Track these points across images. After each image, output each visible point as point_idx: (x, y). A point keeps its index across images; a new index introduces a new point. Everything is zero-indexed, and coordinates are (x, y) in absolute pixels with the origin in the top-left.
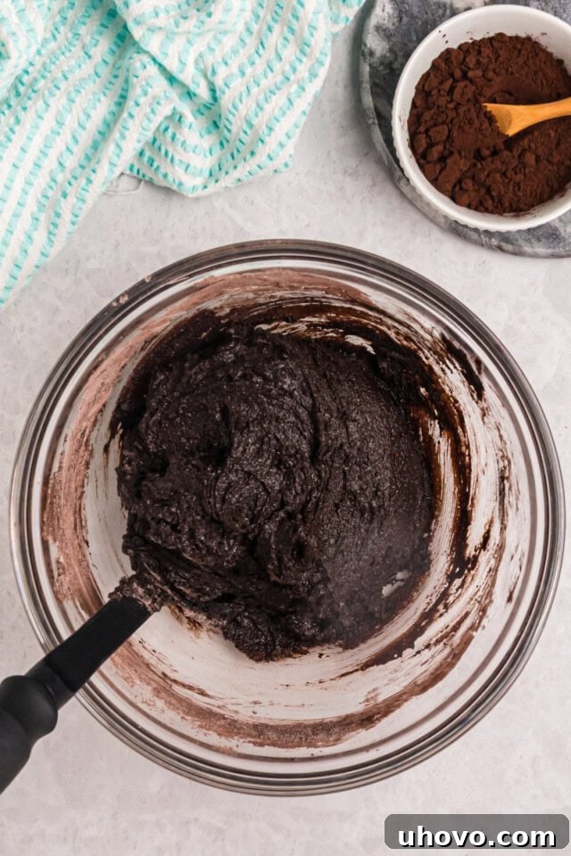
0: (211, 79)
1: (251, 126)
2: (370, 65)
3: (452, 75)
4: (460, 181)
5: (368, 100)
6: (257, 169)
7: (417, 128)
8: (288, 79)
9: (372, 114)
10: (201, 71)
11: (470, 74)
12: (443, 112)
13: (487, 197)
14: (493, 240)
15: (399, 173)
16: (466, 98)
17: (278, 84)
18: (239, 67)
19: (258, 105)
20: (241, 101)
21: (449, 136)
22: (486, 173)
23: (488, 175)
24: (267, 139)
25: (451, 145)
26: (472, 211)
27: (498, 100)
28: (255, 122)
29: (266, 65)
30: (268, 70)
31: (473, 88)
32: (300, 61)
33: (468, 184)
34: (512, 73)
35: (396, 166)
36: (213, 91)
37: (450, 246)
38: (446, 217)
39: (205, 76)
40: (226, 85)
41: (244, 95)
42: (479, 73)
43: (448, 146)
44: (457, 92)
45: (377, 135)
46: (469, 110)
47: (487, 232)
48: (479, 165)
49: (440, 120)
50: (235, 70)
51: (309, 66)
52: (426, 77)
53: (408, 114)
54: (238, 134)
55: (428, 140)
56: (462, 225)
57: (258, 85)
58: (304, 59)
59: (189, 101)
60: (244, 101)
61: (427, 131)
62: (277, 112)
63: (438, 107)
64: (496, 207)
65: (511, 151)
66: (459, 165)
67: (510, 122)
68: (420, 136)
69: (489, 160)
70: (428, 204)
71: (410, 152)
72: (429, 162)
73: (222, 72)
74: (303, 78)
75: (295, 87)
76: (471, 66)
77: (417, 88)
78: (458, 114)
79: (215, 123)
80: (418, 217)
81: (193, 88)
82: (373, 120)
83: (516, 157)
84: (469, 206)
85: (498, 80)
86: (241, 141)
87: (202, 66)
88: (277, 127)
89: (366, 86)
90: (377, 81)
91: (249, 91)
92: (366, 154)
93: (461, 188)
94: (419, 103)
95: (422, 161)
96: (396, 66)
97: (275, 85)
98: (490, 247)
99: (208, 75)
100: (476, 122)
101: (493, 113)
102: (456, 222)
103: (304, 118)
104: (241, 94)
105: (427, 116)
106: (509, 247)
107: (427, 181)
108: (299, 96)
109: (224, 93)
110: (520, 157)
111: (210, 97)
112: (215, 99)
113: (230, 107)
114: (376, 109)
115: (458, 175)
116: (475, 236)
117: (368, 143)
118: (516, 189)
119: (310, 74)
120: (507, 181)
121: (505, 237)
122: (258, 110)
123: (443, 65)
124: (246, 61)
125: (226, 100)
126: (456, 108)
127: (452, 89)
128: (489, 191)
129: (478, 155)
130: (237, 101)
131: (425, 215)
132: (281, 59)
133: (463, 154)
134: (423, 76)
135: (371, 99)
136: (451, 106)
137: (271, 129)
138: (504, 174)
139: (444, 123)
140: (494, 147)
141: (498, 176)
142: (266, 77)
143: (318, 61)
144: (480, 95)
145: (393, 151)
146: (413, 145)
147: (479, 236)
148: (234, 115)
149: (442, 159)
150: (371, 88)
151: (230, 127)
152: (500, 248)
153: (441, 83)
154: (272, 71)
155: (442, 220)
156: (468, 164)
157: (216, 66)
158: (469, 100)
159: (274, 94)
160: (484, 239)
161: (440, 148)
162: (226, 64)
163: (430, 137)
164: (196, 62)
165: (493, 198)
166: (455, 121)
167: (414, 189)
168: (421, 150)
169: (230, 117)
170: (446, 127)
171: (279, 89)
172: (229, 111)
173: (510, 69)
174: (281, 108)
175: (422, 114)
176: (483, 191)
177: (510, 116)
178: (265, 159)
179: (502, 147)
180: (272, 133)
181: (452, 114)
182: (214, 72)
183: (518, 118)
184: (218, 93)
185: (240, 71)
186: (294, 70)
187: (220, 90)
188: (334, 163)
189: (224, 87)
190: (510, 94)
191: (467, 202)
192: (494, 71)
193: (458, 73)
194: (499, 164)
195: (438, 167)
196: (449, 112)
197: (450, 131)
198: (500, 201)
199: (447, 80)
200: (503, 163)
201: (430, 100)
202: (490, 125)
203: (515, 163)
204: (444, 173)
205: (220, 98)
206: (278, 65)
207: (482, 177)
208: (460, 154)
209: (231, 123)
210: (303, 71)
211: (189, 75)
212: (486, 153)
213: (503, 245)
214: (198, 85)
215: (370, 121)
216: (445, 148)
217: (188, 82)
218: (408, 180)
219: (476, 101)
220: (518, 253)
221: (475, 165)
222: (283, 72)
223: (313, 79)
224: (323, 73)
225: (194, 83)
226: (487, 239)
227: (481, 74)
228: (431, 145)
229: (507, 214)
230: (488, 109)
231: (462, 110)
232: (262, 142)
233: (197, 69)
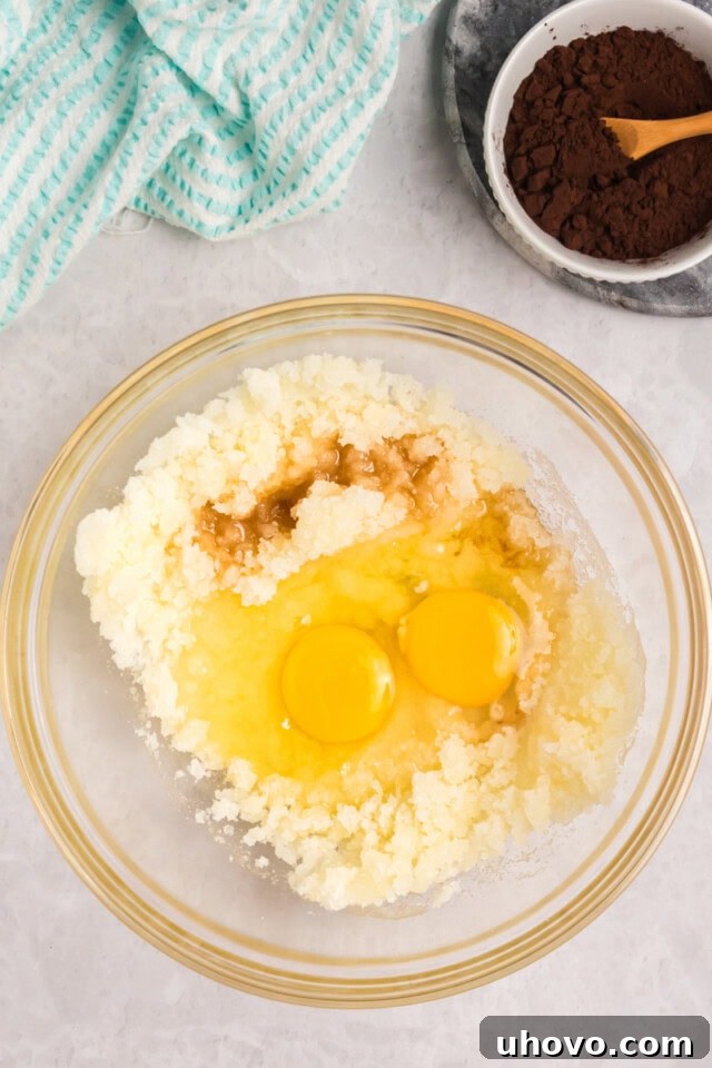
0: (244, 89)
1: (293, 151)
2: (456, 67)
3: (561, 81)
4: (570, 218)
5: (453, 112)
6: (300, 207)
7: (516, 149)
8: (343, 92)
9: (458, 130)
10: (232, 78)
11: (585, 80)
12: (548, 128)
13: (606, 238)
14: (613, 293)
15: (493, 207)
16: (579, 110)
17: (330, 99)
18: (280, 75)
19: (302, 124)
20: (281, 119)
21: (556, 160)
22: (604, 207)
23: (607, 209)
24: (313, 169)
25: (559, 171)
26: (585, 257)
27: (620, 114)
28: (299, 146)
29: (314, 73)
30: (318, 80)
31: (588, 97)
32: (359, 69)
33: (582, 221)
34: (638, 78)
35: (488, 197)
36: (245, 104)
37: (558, 300)
38: (552, 264)
39: (237, 85)
40: (263, 97)
41: (285, 110)
42: (595, 78)
43: (555, 172)
44: (568, 102)
45: (465, 158)
46: (583, 125)
47: (605, 283)
48: (595, 197)
49: (545, 139)
50: (275, 79)
51: (369, 75)
52: (527, 84)
53: (504, 131)
54: (276, 161)
55: (530, 164)
56: (573, 274)
57: (304, 99)
58: (364, 67)
59: (215, 117)
60: (285, 118)
61: (528, 153)
62: (326, 134)
63: (543, 121)
64: (617, 251)
65: (636, 179)
66: (569, 197)
67: (636, 142)
68: (519, 159)
69: (609, 190)
70: (530, 247)
71: (506, 179)
72: (530, 193)
73: (258, 81)
74: (362, 93)
75: (350, 103)
76: (586, 69)
77: (516, 97)
78: (568, 131)
79: (247, 145)
80: (517, 263)
81: (220, 100)
82: (459, 138)
83: (644, 186)
84: (582, 250)
85: (621, 87)
86: (280, 171)
87: (232, 72)
88: (327, 154)
89: (451, 94)
90: (465, 88)
91: (291, 106)
92: (451, 182)
93: (572, 227)
94: (517, 118)
95: (522, 191)
96: (489, 68)
97: (326, 99)
98: (610, 304)
99: (240, 84)
100: (592, 140)
101: (614, 130)
102: (565, 269)
103: (361, 144)
104: (282, 110)
105: (529, 133)
106: (633, 303)
107: (528, 217)
108: (356, 115)
109: (259, 108)
110: (647, 186)
111: (242, 112)
112: (248, 115)
113: (267, 126)
114: (463, 124)
115: (568, 209)
116: (589, 288)
117: (452, 167)
118: (644, 229)
119: (372, 87)
120: (631, 217)
121: (628, 290)
122: (303, 131)
123: (550, 68)
124: (290, 68)
125: (261, 118)
126: (565, 124)
127: (561, 99)
128: (608, 229)
129: (594, 184)
130: (276, 118)
131: (526, 262)
132: (334, 66)
133: (575, 183)
134: (524, 82)
135: (457, 111)
136: (560, 120)
137: (318, 157)
138: (627, 209)
139: (550, 142)
140: (615, 174)
141: (620, 210)
142: (314, 89)
143: (381, 70)
144: (598, 106)
145: (484, 178)
146: (510, 171)
147: (595, 288)
148: (272, 137)
149: (548, 188)
150: (457, 97)
151: (266, 152)
152: (622, 305)
153: (548, 90)
154: (321, 80)
155: (548, 268)
156: (581, 197)
157: (250, 74)
158: (582, 113)
159: (324, 111)
160: (602, 292)
161: (546, 174)
162: (264, 70)
163: (532, 161)
164: (225, 67)
165: (612, 239)
166: (565, 140)
167: (511, 227)
168: (519, 178)
169: (267, 139)
170: (552, 147)
171: (330, 105)
172: (266, 132)
173: (636, 74)
174: (332, 130)
175: (522, 130)
176: (600, 230)
177: (635, 136)
178: (309, 193)
179: (625, 173)
180: (320, 161)
181: (560, 131)
182: (248, 81)
183: (647, 136)
184: (252, 108)
185: (281, 80)
186: (351, 81)
187: (255, 105)
188: (409, 192)
189: (259, 100)
190: (636, 105)
191: (580, 244)
192: (615, 75)
193: (569, 79)
194: (620, 195)
195: (542, 200)
196: (558, 130)
197: (558, 153)
198: (622, 243)
199: (553, 87)
200: (626, 194)
201: (533, 112)
202: (610, 145)
203: (641, 194)
204: (549, 207)
205: (255, 114)
206: (330, 72)
207: (599, 211)
208: (571, 182)
209: (267, 146)
210: (362, 80)
211: (215, 83)
212: (604, 181)
213: (627, 299)
214: (227, 97)
215: (456, 140)
216: (551, 175)
217: (214, 92)
218: (504, 215)
219: (592, 115)
220: (645, 311)
221: (590, 197)
222: (337, 83)
223: (374, 93)
224: (388, 85)
225: (221, 93)
226: (605, 292)
227: (599, 80)
228: (533, 171)
229: (631, 261)
230: (607, 125)
231: (573, 126)
232: (307, 172)
233: (226, 75)
